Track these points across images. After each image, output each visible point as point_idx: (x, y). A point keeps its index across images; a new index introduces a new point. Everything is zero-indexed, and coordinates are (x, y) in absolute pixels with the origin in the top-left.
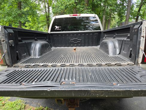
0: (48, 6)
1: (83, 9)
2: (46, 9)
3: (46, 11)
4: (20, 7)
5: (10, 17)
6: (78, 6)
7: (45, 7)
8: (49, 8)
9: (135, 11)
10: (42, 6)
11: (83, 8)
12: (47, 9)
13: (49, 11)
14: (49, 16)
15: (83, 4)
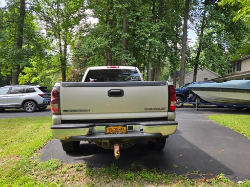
0: (65, 43)
1: (119, 53)
2: (61, 48)
3: (61, 51)
4: (20, 44)
5: (4, 59)
6: (113, 49)
7: (60, 45)
8: (66, 47)
9: (192, 58)
10: (55, 43)
11: (120, 51)
12: (63, 48)
13: (65, 50)
14: (65, 59)
15: (121, 47)
